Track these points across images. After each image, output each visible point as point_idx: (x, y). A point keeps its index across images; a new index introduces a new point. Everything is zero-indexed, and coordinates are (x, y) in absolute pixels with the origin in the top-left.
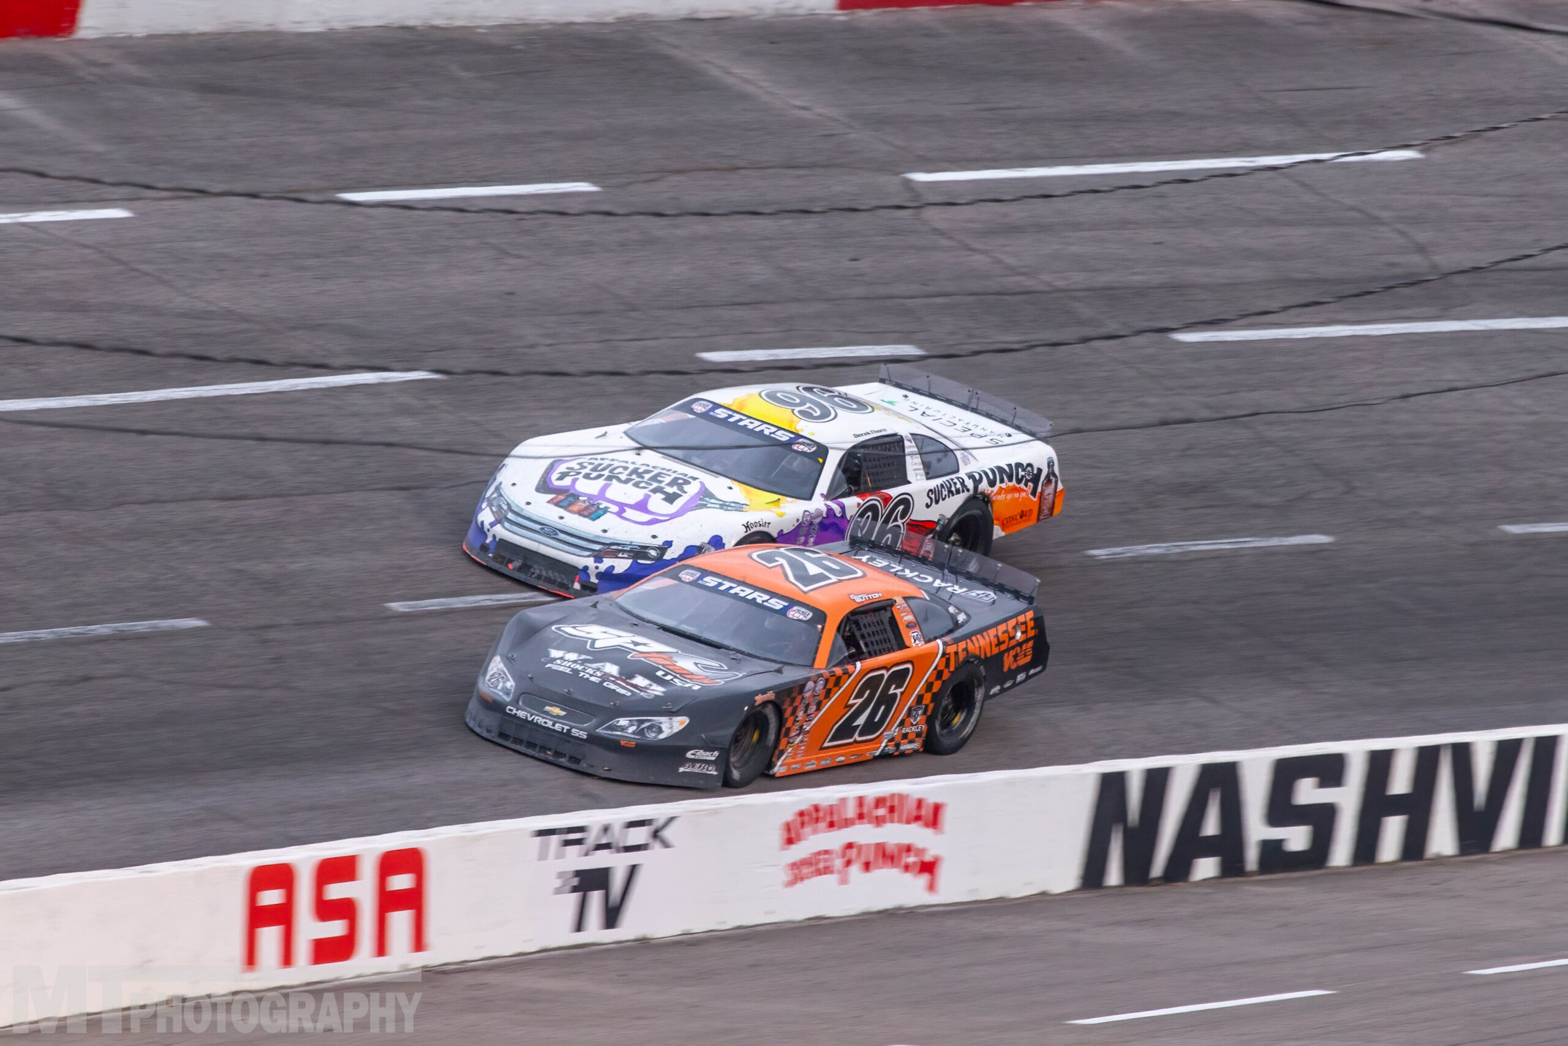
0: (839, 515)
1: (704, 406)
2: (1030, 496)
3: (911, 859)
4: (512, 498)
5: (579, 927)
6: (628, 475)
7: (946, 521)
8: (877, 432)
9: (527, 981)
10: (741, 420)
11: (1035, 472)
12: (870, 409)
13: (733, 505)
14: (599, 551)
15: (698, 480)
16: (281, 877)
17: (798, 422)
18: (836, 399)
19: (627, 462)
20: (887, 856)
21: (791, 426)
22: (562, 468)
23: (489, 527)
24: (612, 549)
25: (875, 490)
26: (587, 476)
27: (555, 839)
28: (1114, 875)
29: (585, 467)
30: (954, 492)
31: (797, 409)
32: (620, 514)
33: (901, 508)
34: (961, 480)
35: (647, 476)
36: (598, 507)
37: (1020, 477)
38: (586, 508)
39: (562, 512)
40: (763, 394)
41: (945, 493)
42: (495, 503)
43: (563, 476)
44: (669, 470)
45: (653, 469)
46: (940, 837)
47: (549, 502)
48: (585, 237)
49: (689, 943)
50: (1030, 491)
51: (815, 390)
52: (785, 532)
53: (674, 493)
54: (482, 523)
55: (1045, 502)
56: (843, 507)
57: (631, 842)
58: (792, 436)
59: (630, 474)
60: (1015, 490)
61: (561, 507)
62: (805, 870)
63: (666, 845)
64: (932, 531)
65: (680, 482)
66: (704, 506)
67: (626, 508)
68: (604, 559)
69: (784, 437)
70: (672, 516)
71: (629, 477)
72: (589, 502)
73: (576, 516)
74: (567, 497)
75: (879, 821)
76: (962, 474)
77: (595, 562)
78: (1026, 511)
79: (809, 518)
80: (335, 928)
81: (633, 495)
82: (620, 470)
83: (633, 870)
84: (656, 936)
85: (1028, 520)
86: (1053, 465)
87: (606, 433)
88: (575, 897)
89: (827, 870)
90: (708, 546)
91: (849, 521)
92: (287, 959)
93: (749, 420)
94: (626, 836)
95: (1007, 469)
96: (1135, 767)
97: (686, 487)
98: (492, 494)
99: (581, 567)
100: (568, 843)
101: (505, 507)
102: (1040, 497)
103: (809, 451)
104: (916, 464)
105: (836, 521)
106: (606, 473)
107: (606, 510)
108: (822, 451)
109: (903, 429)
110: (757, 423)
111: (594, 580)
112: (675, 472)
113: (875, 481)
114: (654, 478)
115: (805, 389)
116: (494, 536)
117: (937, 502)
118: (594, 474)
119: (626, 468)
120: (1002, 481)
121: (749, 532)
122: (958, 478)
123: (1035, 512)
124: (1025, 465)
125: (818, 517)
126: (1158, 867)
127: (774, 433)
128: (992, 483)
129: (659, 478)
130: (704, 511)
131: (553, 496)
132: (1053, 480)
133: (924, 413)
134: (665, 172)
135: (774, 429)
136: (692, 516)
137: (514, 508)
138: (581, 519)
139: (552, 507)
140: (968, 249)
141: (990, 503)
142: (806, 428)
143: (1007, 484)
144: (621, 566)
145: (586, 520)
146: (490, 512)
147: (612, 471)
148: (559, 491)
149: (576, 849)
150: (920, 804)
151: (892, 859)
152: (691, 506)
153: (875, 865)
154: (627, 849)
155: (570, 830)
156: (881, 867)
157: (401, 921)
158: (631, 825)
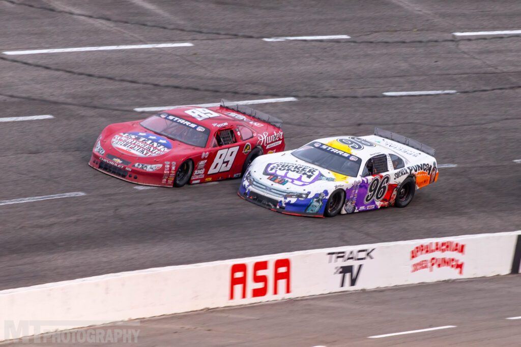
1: (318, 144)
3: (454, 263)
4: (255, 177)
5: (342, 286)
8: (378, 153)
10: (331, 149)
12: (374, 145)
13: (330, 179)
14: (286, 195)
15: (318, 171)
16: (242, 268)
17: (351, 150)
18: (363, 142)
19: (293, 164)
20: (446, 262)
21: (348, 152)
22: (272, 166)
23: (247, 187)
24: (289, 195)
26: (280, 169)
27: (334, 256)
29: (279, 166)
30: (404, 174)
31: (350, 146)
32: (292, 182)
33: (386, 179)
35: (301, 169)
36: (285, 180)
37: (425, 168)
38: (281, 181)
39: (272, 183)
40: (338, 140)
41: (401, 174)
42: (248, 178)
43: (272, 169)
44: (308, 167)
45: (302, 166)
46: (464, 256)
47: (267, 179)
49: (379, 291)
51: (355, 139)
52: (348, 189)
53: (310, 175)
54: (245, 185)
56: (367, 180)
57: (359, 257)
58: (349, 155)
59: (295, 168)
60: (423, 173)
61: (272, 181)
62: (418, 267)
63: (371, 258)
64: (396, 187)
65: (312, 171)
66: (321, 179)
67: (294, 180)
68: (288, 198)
69: (346, 155)
70: (310, 183)
72: (281, 178)
73: (277, 184)
74: (274, 177)
75: (443, 251)
76: (406, 167)
77: (284, 199)
78: (426, 180)
79: (356, 183)
80: (260, 285)
81: (296, 176)
82: (291, 167)
83: (360, 266)
84: (368, 289)
87: (285, 154)
88: (341, 275)
89: (426, 267)
90: (323, 193)
91: (369, 185)
92: (244, 296)
93: (334, 149)
94: (358, 255)
95: (420, 166)
97: (314, 173)
98: (247, 175)
99: (279, 201)
100: (338, 257)
101: (252, 180)
103: (355, 160)
105: (365, 184)
106: (287, 168)
107: (287, 181)
108: (360, 160)
109: (386, 152)
110: (337, 150)
111: (284, 205)
112: (310, 167)
114: (303, 170)
116: (249, 190)
117: (398, 178)
118: (283, 169)
119: (293, 166)
121: (337, 188)
122: (405, 169)
124: (426, 164)
125: (359, 183)
128: (416, 171)
129: (305, 170)
131: (269, 176)
134: (373, 32)
135: (343, 153)
136: (317, 183)
137: (255, 180)
138: (279, 185)
139: (269, 180)
140: (474, 58)
141: (415, 177)
142: (354, 152)
143: (420, 171)
144: (293, 200)
145: (281, 185)
146: (247, 181)
147: (288, 167)
148: (271, 174)
149: (341, 259)
150: (457, 245)
151: (448, 263)
152: (316, 179)
153: (442, 265)
154: (358, 259)
155: (339, 253)
156: (444, 266)
157: (282, 283)
158: (359, 251)
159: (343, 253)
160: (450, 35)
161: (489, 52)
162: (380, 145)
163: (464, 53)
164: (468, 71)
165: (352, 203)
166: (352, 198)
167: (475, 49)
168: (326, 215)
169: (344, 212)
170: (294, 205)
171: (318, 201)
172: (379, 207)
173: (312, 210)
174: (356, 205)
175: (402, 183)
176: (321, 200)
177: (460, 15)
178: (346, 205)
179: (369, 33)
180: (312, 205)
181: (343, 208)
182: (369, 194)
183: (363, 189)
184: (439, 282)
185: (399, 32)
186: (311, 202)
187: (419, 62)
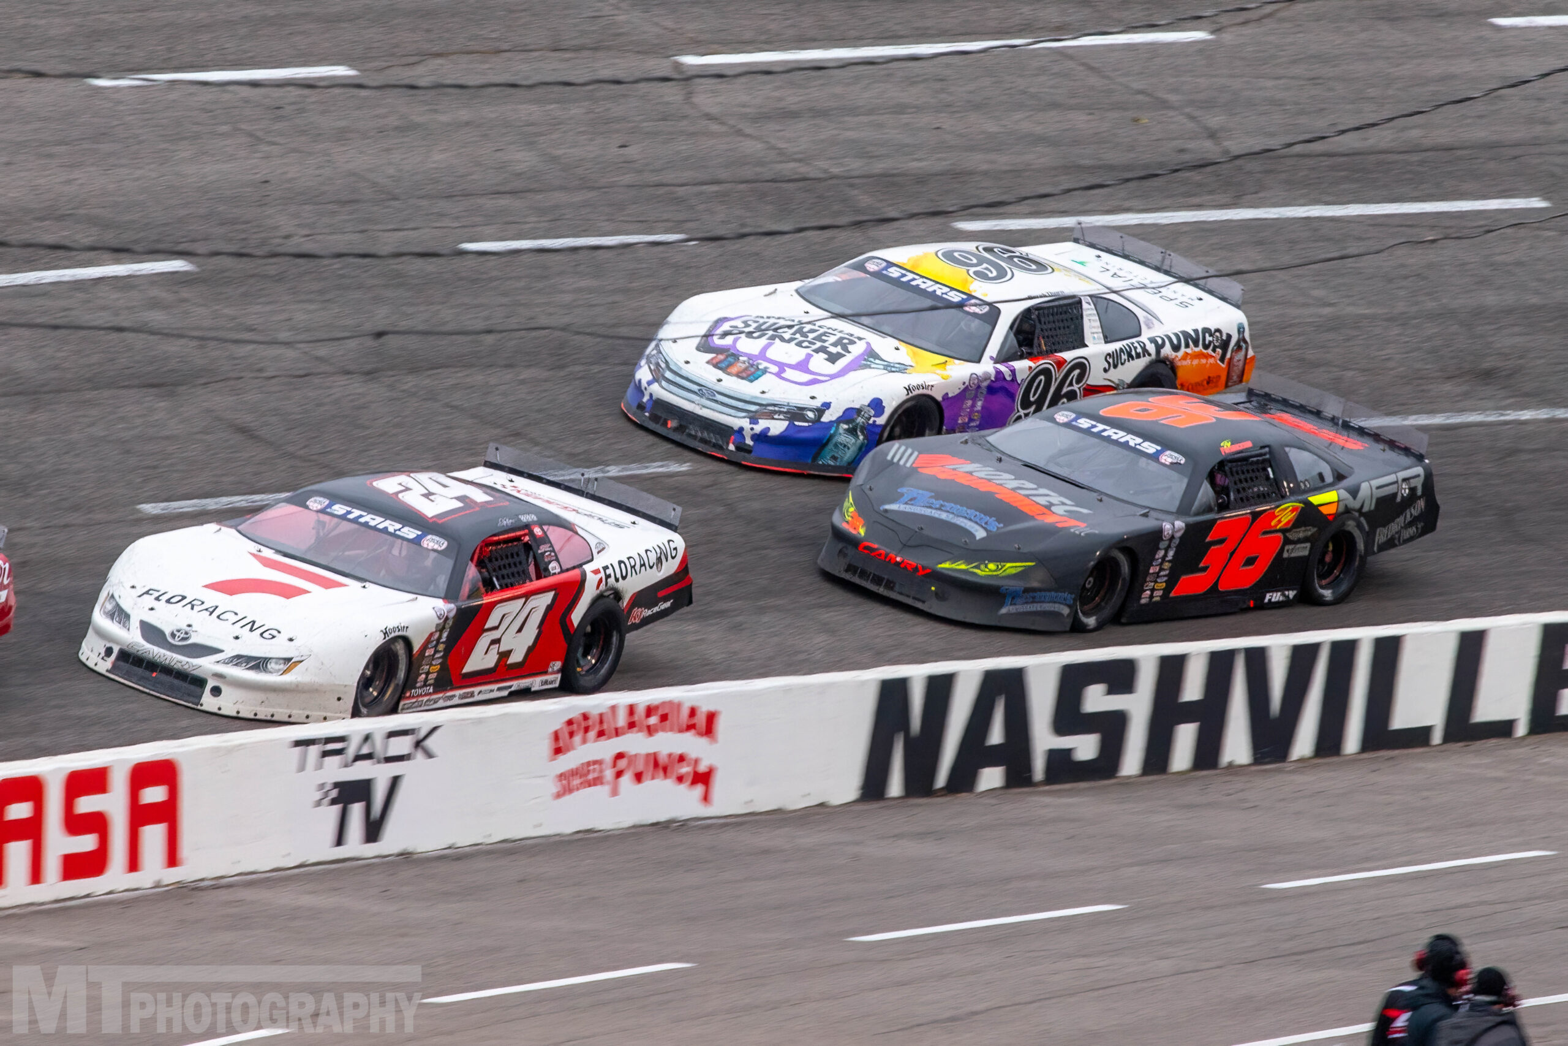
0: (1008, 378)
1: (878, 264)
2: (1218, 362)
3: (685, 769)
4: (671, 356)
5: (340, 841)
6: (792, 334)
8: (1055, 294)
9: (284, 898)
10: (914, 279)
11: (1224, 337)
12: (1050, 270)
13: (897, 366)
14: (756, 412)
15: (863, 340)
16: (29, 789)
17: (972, 282)
18: (1016, 260)
19: (794, 321)
20: (659, 766)
21: (964, 287)
22: (726, 327)
23: (646, 385)
24: (769, 410)
25: (1051, 352)
26: (750, 334)
27: (314, 751)
28: (895, 786)
29: (749, 326)
30: (1134, 356)
31: (972, 270)
32: (778, 375)
33: (1077, 372)
34: (1142, 345)
35: (811, 336)
36: (758, 367)
37: (1207, 342)
38: (746, 369)
39: (720, 374)
40: (940, 254)
41: (1124, 357)
42: (653, 360)
43: (725, 334)
44: (835, 330)
45: (818, 328)
46: (715, 746)
47: (708, 362)
48: (343, 123)
49: (453, 857)
50: (1218, 357)
52: (950, 395)
53: (838, 353)
54: (640, 381)
55: (1234, 368)
56: (1013, 372)
57: (391, 753)
58: (965, 297)
59: (795, 333)
60: (1201, 355)
61: (720, 368)
62: (576, 782)
63: (429, 755)
65: (844, 343)
66: (868, 366)
67: (786, 368)
68: (760, 421)
69: (955, 297)
70: (833, 377)
71: (793, 336)
72: (749, 363)
73: (735, 378)
74: (728, 357)
75: (650, 731)
76: (1144, 338)
77: (750, 423)
78: (1214, 378)
79: (976, 382)
80: (87, 843)
81: (795, 354)
82: (785, 329)
83: (395, 781)
84: (419, 850)
86: (1244, 332)
87: (776, 290)
88: (336, 809)
89: (598, 781)
90: (868, 408)
91: (1020, 385)
92: (36, 876)
93: (922, 280)
94: (387, 747)
95: (1193, 334)
96: (917, 673)
97: (850, 347)
98: (653, 350)
99: (736, 428)
100: (325, 754)
101: (663, 365)
102: (1229, 364)
103: (980, 312)
104: (1094, 327)
105: (1005, 384)
106: (770, 332)
107: (765, 371)
108: (993, 314)
109: (1085, 291)
110: (930, 283)
111: (749, 442)
112: (841, 332)
113: (1049, 343)
114: (819, 338)
115: (985, 249)
116: (651, 395)
117: (1115, 366)
118: (758, 333)
119: (792, 327)
120: (1187, 346)
121: (911, 395)
122: (1138, 342)
123: (1223, 378)
124: (1213, 330)
125: (986, 379)
126: (941, 779)
127: (946, 293)
128: (1176, 348)
129: (824, 338)
130: (867, 371)
131: (713, 355)
132: (1244, 346)
133: (1115, 274)
134: (426, 55)
135: (946, 290)
136: (853, 376)
137: (672, 367)
138: (740, 381)
139: (711, 367)
141: (1176, 368)
142: (980, 288)
143: (1192, 349)
144: (777, 427)
145: (744, 382)
146: (648, 370)
147: (776, 330)
148: (718, 350)
149: (336, 759)
150: (693, 712)
151: (665, 769)
152: (854, 366)
153: (647, 775)
154: (389, 760)
155: (329, 740)
156: (653, 778)
157: (154, 835)
158: (392, 734)
159: (341, 739)
166: (966, 425)
167: (745, 105)
170: (780, 441)
171: (852, 432)
173: (834, 458)
175: (1130, 386)
176: (863, 429)
179: (413, 59)
180: (834, 441)
182: (1022, 412)
183: (1001, 399)
184: (640, 829)
185: (508, 54)
186: (832, 432)
187: (569, 148)
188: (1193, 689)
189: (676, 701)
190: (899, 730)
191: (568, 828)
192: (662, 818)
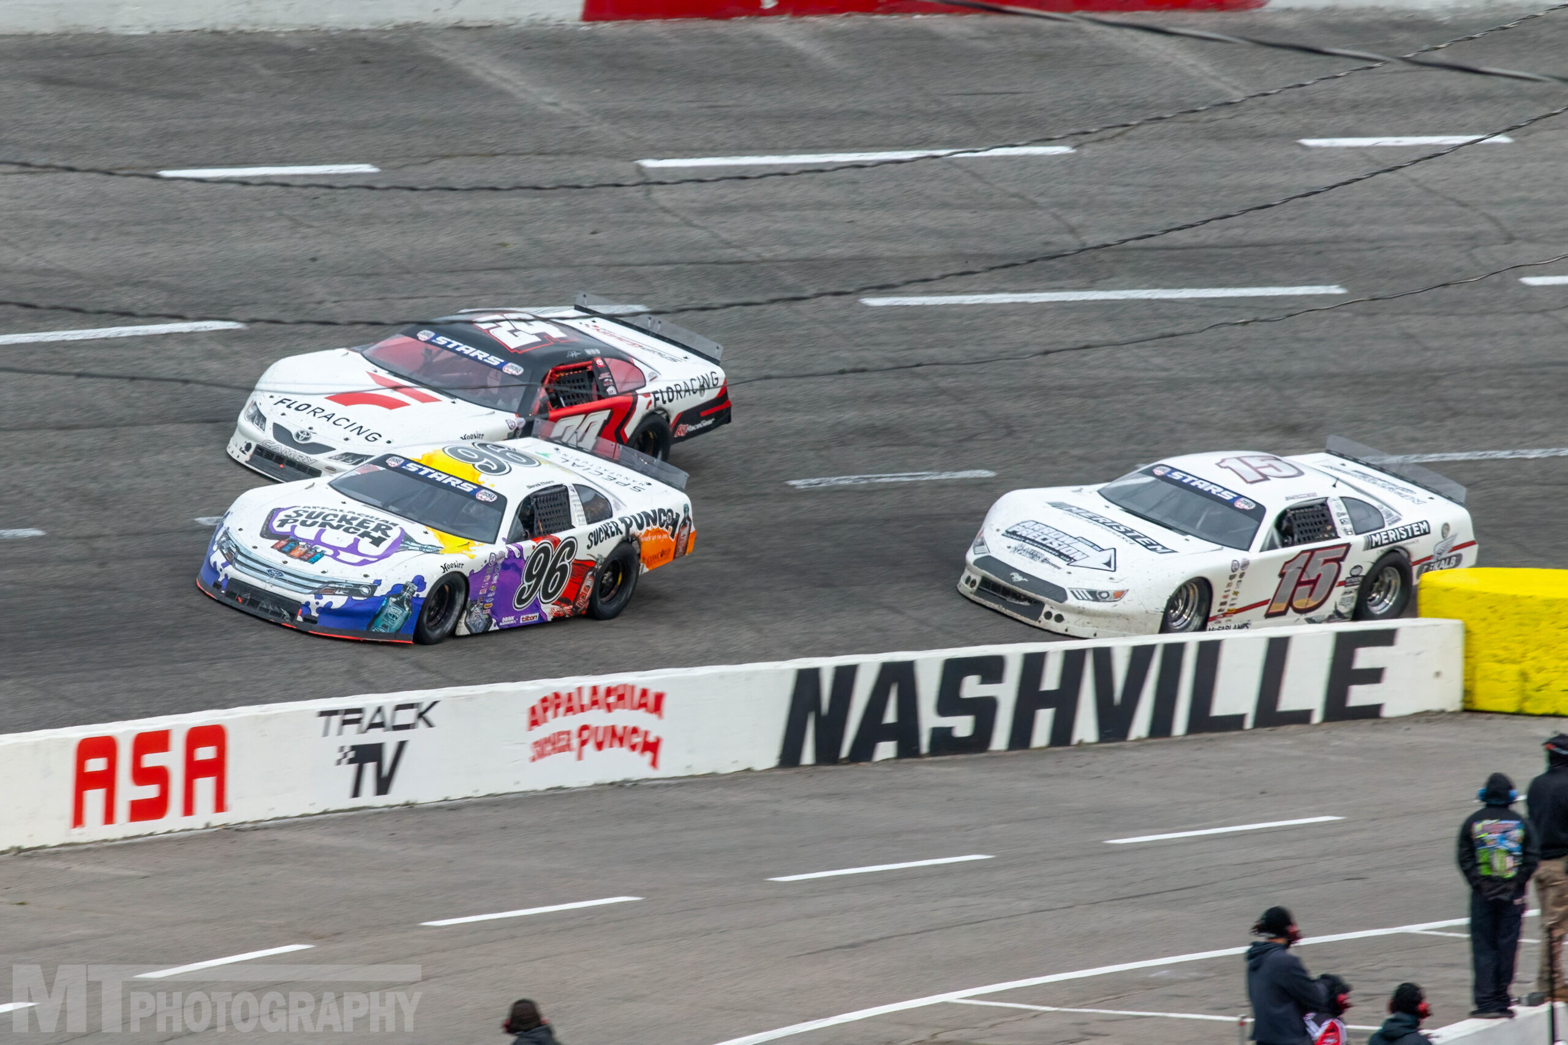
0: (517, 556)
1: (397, 461)
2: (669, 536)
3: (637, 739)
4: (240, 541)
5: (356, 793)
6: (338, 522)
7: (603, 560)
8: (547, 483)
9: (311, 838)
10: (430, 473)
11: (674, 517)
12: (537, 463)
13: (429, 547)
14: (319, 588)
15: (397, 526)
16: (106, 747)
17: (479, 475)
18: (508, 454)
19: (336, 510)
20: (616, 737)
21: (473, 479)
22: (281, 516)
23: (221, 567)
24: (330, 587)
25: (547, 533)
26: (303, 523)
27: (336, 720)
28: (808, 756)
29: (301, 515)
30: (610, 534)
31: (477, 464)
32: (335, 556)
33: (568, 549)
34: (615, 524)
35: (355, 523)
36: (316, 551)
37: (662, 520)
38: (306, 552)
39: (285, 557)
41: (603, 535)
42: (224, 545)
43: (283, 523)
44: (372, 517)
45: (358, 516)
46: (662, 721)
47: (272, 547)
49: (449, 808)
50: (670, 533)
51: (488, 446)
52: (475, 572)
53: (379, 537)
54: (215, 563)
55: (681, 542)
56: (521, 550)
57: (398, 722)
58: (475, 487)
59: (340, 521)
60: (657, 532)
61: (284, 552)
62: (549, 748)
63: (429, 724)
64: (592, 569)
65: (383, 528)
66: (406, 549)
67: (340, 551)
68: (323, 596)
69: (468, 488)
70: (380, 558)
72: (307, 546)
73: (298, 561)
74: (289, 542)
75: (609, 708)
76: (615, 518)
77: (316, 598)
78: (666, 550)
79: (494, 559)
80: (151, 791)
81: (346, 540)
82: (331, 517)
83: (401, 745)
84: (420, 802)
85: (667, 558)
86: (688, 510)
87: (315, 484)
88: (353, 767)
89: (567, 747)
90: (412, 584)
91: (525, 561)
92: (109, 817)
93: (437, 473)
94: (393, 717)
95: (652, 514)
96: (827, 665)
97: (389, 532)
98: (221, 537)
99: (303, 602)
100: (346, 722)
101: (234, 550)
102: (677, 538)
103: (491, 501)
104: (578, 510)
105: (515, 561)
106: (320, 520)
107: (322, 554)
108: (502, 500)
109: (568, 480)
110: (444, 476)
111: (314, 614)
112: (377, 519)
113: (546, 527)
114: (361, 524)
115: (480, 445)
116: (226, 576)
117: (596, 544)
118: (309, 522)
119: (336, 516)
120: (648, 525)
121: (446, 572)
122: (612, 522)
123: (673, 551)
124: (666, 511)
125: (501, 558)
126: (845, 751)
127: (460, 485)
128: (640, 527)
130: (407, 552)
131: (276, 541)
132: (687, 522)
134: (434, 157)
135: (459, 482)
136: (397, 557)
137: (242, 551)
138: (302, 562)
139: (276, 552)
140: (689, 224)
141: (640, 543)
142: (486, 480)
143: (652, 527)
144: (338, 601)
145: (306, 563)
146: (221, 554)
147: (324, 518)
148: (281, 536)
149: (355, 726)
150: (644, 693)
151: (621, 740)
152: (396, 546)
153: (607, 743)
154: (397, 728)
155: (349, 711)
156: (611, 746)
157: (205, 786)
158: (399, 707)
159: (359, 711)
160: (630, 166)
161: (729, 209)
162: (550, 463)
163: (665, 210)
164: (675, 256)
165: (483, 609)
166: (485, 596)
167: (693, 201)
168: (420, 639)
169: (463, 630)
170: (341, 613)
171: (399, 604)
172: (550, 619)
173: (385, 627)
174: (494, 612)
175: (607, 559)
176: (408, 601)
177: (654, 117)
178: (470, 613)
179: (425, 160)
180: (385, 613)
181: (462, 620)
182: (526, 584)
183: (511, 573)
184: (598, 788)
185: (501, 157)
186: (383, 605)
187: (551, 233)
188: (1051, 681)
189: (631, 684)
190: (811, 710)
191: (541, 785)
192: (618, 778)
